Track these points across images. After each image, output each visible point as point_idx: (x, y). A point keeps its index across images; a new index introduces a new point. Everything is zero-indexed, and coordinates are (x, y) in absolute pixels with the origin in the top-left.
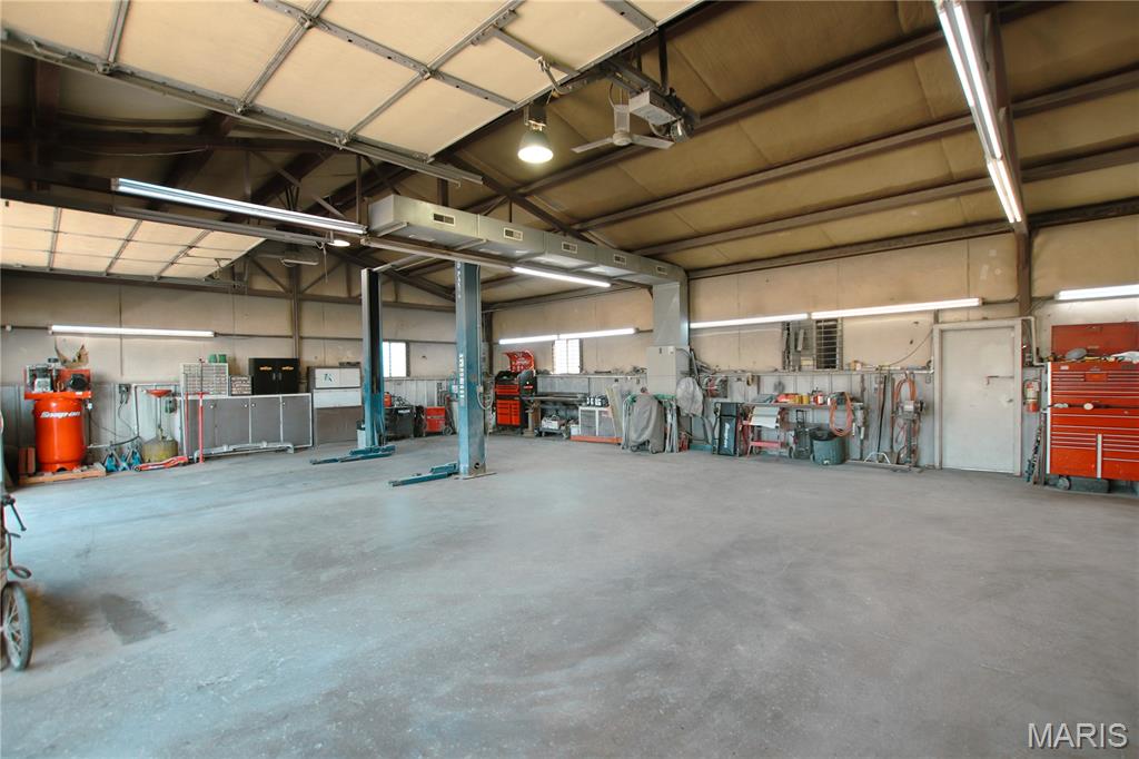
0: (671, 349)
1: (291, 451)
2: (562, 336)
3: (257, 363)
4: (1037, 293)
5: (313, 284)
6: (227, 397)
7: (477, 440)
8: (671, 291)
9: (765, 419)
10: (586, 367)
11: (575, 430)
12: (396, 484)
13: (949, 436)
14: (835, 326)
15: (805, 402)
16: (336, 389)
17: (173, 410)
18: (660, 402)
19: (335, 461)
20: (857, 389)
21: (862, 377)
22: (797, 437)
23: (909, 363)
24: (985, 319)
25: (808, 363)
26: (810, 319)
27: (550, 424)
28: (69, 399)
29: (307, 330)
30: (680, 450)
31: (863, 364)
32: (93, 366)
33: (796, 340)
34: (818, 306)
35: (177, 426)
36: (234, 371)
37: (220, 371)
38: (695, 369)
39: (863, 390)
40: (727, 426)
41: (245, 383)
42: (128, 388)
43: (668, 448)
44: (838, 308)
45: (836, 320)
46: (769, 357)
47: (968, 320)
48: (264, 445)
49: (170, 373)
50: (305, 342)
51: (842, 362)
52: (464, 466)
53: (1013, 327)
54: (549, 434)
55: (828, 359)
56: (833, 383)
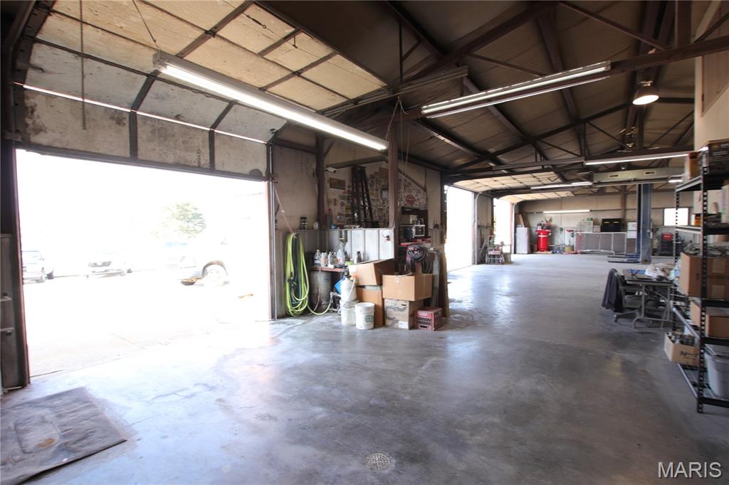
3: (604, 220)
6: (591, 233)
7: (647, 251)
12: (610, 262)
16: (632, 231)
17: (573, 236)
28: (546, 232)
29: (628, 206)
32: (553, 223)
35: (574, 241)
36: (595, 223)
37: (590, 224)
41: (598, 228)
42: (562, 229)
48: (603, 251)
49: (573, 225)
50: (627, 211)
52: (640, 260)
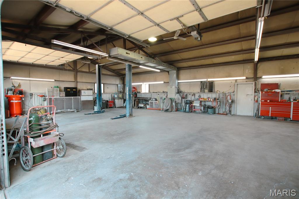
0: (174, 87)
1: (76, 112)
2: (144, 83)
3: (66, 89)
4: (258, 76)
5: (80, 68)
6: (59, 97)
7: (131, 108)
8: (174, 73)
9: (196, 104)
10: (150, 91)
11: (148, 107)
13: (238, 108)
14: (213, 82)
15: (206, 100)
17: (45, 100)
18: (171, 100)
19: (91, 114)
20: (217, 97)
21: (219, 94)
22: (204, 108)
23: (229, 91)
24: (247, 82)
25: (206, 91)
26: (207, 81)
27: (141, 105)
28: (18, 97)
29: (78, 80)
30: (176, 111)
31: (219, 91)
32: (23, 88)
33: (204, 85)
34: (209, 78)
36: (60, 91)
37: (57, 91)
38: (179, 92)
39: (219, 97)
40: (187, 106)
41: (64, 94)
42: (32, 94)
43: (173, 111)
44: (214, 78)
45: (213, 81)
46: (197, 89)
47: (243, 82)
48: (69, 110)
49: (45, 90)
50: (78, 83)
51: (214, 91)
52: (127, 115)
53: (252, 84)
54: (141, 108)
55: (211, 90)
56: (213, 96)
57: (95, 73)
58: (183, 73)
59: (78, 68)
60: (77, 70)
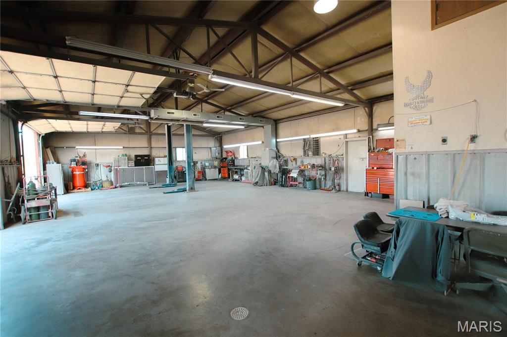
0: (268, 149)
1: (147, 185)
2: (242, 144)
3: (136, 156)
4: (374, 128)
5: (154, 130)
6: (127, 167)
7: (192, 180)
8: (269, 128)
9: (294, 174)
10: (249, 156)
11: (243, 178)
12: (164, 193)
13: (349, 180)
14: (318, 140)
15: (306, 168)
16: (161, 165)
17: (110, 172)
18: (262, 168)
19: (157, 187)
20: (323, 163)
21: (325, 158)
23: (338, 154)
24: (360, 137)
25: (310, 153)
26: (310, 138)
27: (236, 177)
28: (80, 168)
29: (153, 145)
30: (271, 184)
31: (325, 154)
32: (88, 159)
33: (307, 145)
34: (312, 133)
35: (112, 176)
36: (129, 159)
37: (125, 159)
38: (278, 156)
39: (325, 163)
41: (132, 163)
42: (98, 165)
43: (266, 185)
44: (318, 133)
45: (318, 138)
46: (299, 153)
47: (355, 137)
48: (138, 183)
49: (110, 160)
50: (153, 149)
51: (320, 153)
52: (188, 189)
53: (366, 140)
54: (236, 180)
55: (317, 152)
56: (318, 161)
57: (165, 134)
58: (283, 128)
59: (152, 130)
60: (150, 132)
